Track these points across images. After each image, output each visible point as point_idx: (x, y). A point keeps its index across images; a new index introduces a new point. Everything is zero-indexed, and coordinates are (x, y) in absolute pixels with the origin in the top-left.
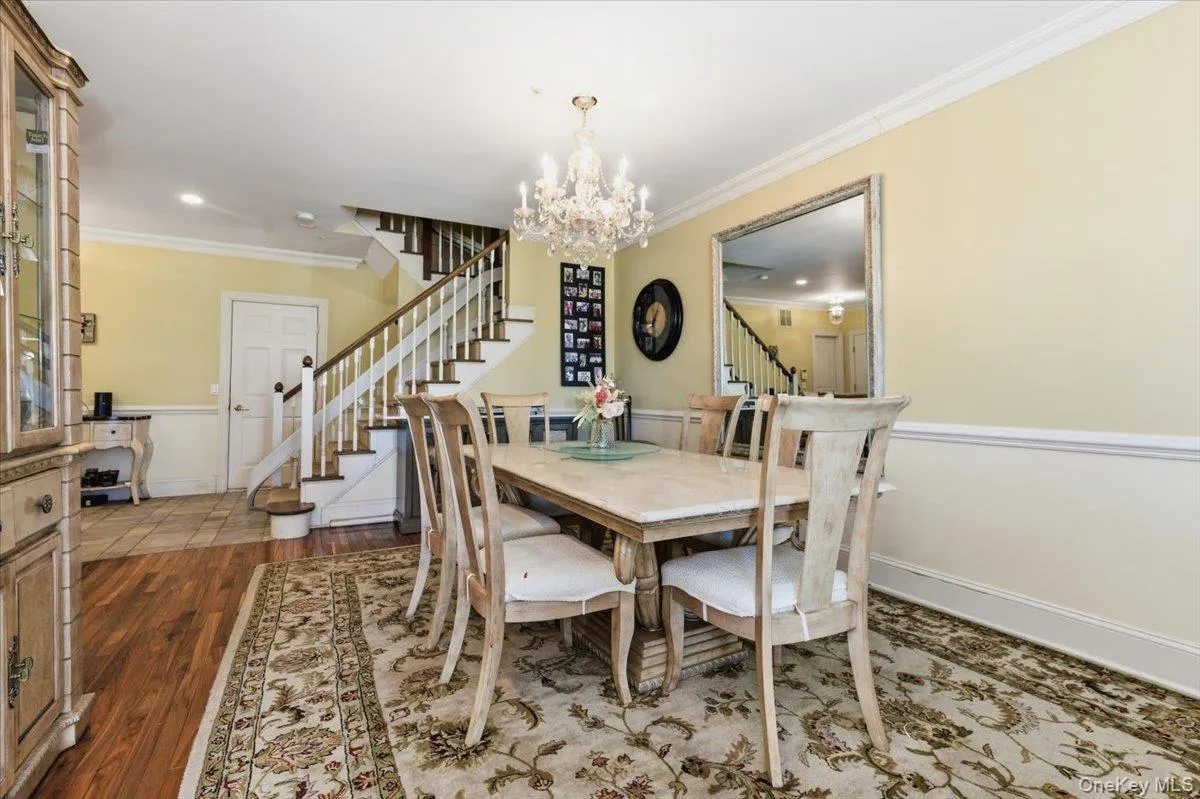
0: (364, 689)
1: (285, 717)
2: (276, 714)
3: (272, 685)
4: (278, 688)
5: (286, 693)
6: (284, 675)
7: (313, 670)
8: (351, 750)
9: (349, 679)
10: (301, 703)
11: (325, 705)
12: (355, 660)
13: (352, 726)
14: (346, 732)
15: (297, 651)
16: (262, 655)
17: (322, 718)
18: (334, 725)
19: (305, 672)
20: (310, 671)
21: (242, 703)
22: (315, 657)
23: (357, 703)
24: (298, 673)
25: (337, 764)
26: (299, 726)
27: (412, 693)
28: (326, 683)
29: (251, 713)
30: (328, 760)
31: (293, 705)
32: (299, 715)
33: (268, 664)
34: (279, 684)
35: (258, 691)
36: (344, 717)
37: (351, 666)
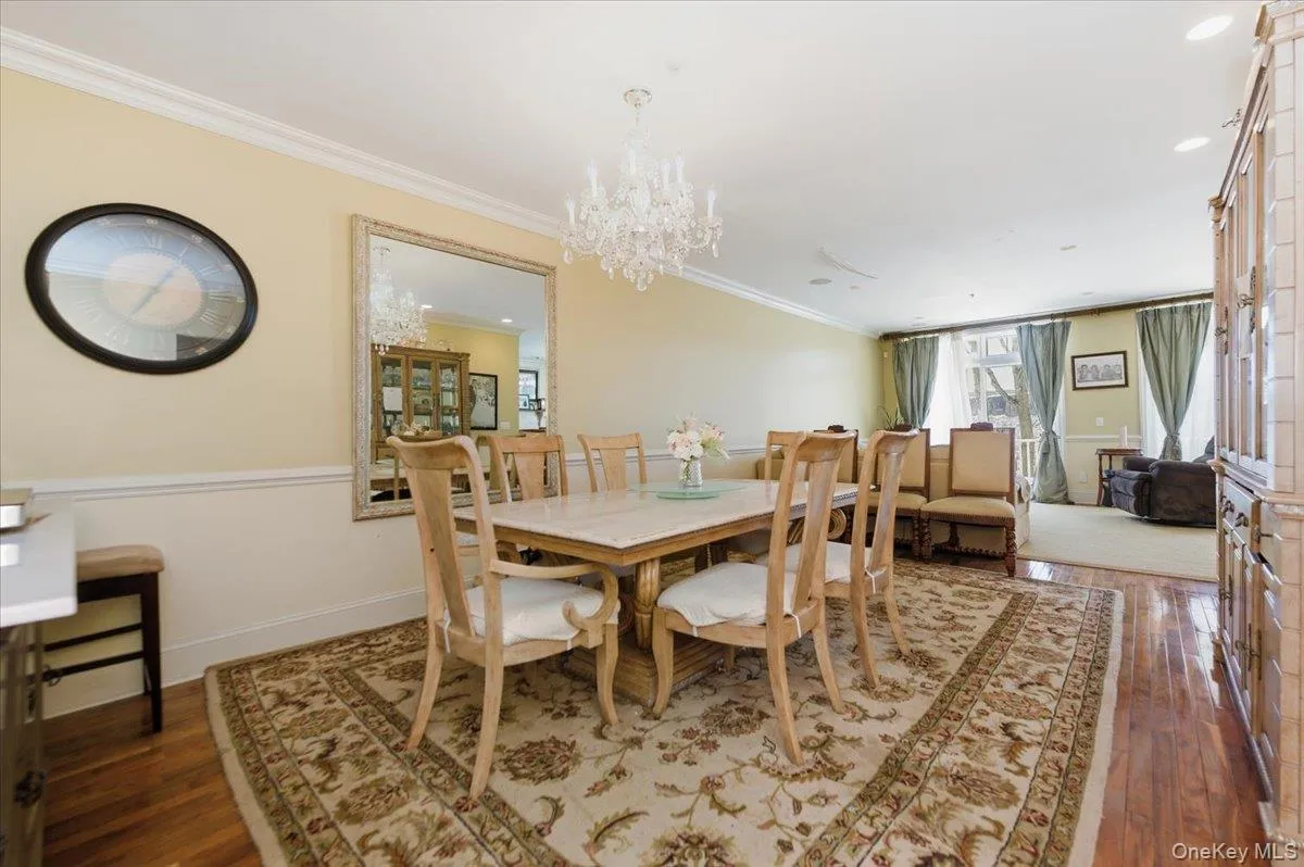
0: (937, 715)
1: (1018, 731)
2: (1026, 738)
3: (1023, 771)
4: (1018, 764)
5: (1011, 754)
6: (1006, 776)
7: (969, 762)
8: (980, 687)
9: (942, 731)
10: (999, 736)
11: (980, 723)
12: (919, 746)
13: (969, 698)
14: (976, 697)
15: (976, 803)
16: (1026, 828)
17: (988, 714)
18: (981, 705)
19: (980, 767)
20: (974, 764)
21: (1060, 770)
22: (958, 777)
23: (953, 708)
24: (990, 769)
25: (993, 685)
26: (1009, 719)
27: (906, 692)
28: (967, 740)
29: (1050, 754)
30: (998, 690)
31: (1008, 739)
32: (1006, 728)
33: (1021, 805)
34: (1014, 767)
35: (1040, 774)
36: (970, 706)
37: (928, 742)
